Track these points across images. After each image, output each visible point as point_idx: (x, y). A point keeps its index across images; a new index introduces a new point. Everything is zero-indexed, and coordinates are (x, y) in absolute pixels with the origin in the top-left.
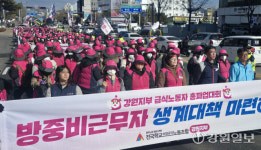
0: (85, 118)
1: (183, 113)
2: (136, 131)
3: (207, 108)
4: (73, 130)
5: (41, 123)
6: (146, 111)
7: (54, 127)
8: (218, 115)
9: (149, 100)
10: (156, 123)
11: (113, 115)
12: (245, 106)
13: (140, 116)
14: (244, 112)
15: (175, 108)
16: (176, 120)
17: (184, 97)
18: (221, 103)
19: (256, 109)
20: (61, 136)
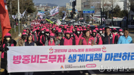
0: (38, 56)
1: (82, 58)
2: (60, 64)
3: (94, 56)
4: (34, 60)
5: (22, 56)
7: (26, 58)
8: (100, 60)
9: (66, 51)
11: (50, 56)
12: (115, 57)
13: (62, 57)
15: (78, 55)
16: (79, 61)
17: (83, 50)
18: (102, 54)
19: (121, 59)
20: (29, 62)
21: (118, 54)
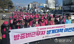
0: (30, 33)
1: (54, 31)
2: (42, 36)
3: (59, 30)
6: (45, 31)
8: (62, 32)
9: (45, 29)
10: (47, 34)
11: (37, 32)
12: (69, 30)
13: (43, 32)
14: (69, 31)
15: (52, 30)
16: (52, 33)
17: (54, 28)
18: (63, 29)
19: (72, 30)
20: (25, 37)
21: (70, 28)
